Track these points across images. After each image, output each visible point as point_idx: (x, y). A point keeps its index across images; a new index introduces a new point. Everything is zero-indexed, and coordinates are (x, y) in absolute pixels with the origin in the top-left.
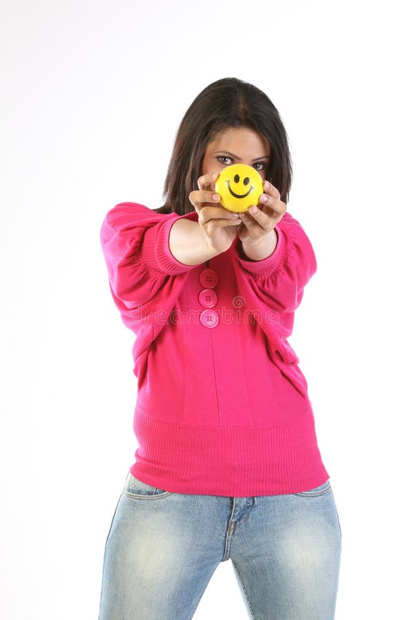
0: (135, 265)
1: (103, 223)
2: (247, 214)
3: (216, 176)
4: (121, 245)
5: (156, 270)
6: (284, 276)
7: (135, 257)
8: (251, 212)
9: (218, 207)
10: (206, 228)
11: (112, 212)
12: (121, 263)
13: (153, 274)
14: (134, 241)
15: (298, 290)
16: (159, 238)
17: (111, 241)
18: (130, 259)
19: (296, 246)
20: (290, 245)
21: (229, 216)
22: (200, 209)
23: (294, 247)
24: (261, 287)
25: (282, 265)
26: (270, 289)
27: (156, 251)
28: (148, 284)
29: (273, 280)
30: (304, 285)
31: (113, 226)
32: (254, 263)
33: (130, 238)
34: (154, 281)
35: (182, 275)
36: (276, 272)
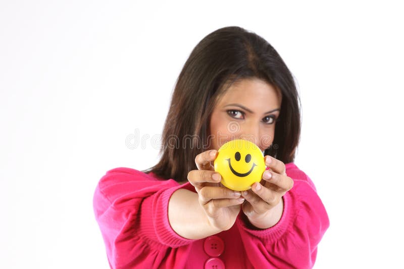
0: (135, 238)
1: (96, 192)
2: (250, 192)
3: (215, 154)
4: (117, 218)
5: (156, 243)
6: (294, 238)
7: (133, 230)
8: (254, 190)
9: (220, 186)
10: (207, 209)
11: (104, 180)
12: (118, 237)
13: (154, 247)
14: (130, 214)
15: (312, 249)
16: (156, 211)
17: (106, 213)
18: (128, 233)
19: (304, 203)
20: (298, 204)
21: (231, 195)
22: (200, 189)
23: (303, 206)
24: (271, 251)
25: (291, 227)
26: (280, 252)
27: (155, 225)
28: (149, 258)
29: (282, 243)
30: (317, 243)
31: (106, 196)
32: (264, 232)
33: (126, 211)
34: (155, 254)
35: (185, 248)
36: (286, 234)
